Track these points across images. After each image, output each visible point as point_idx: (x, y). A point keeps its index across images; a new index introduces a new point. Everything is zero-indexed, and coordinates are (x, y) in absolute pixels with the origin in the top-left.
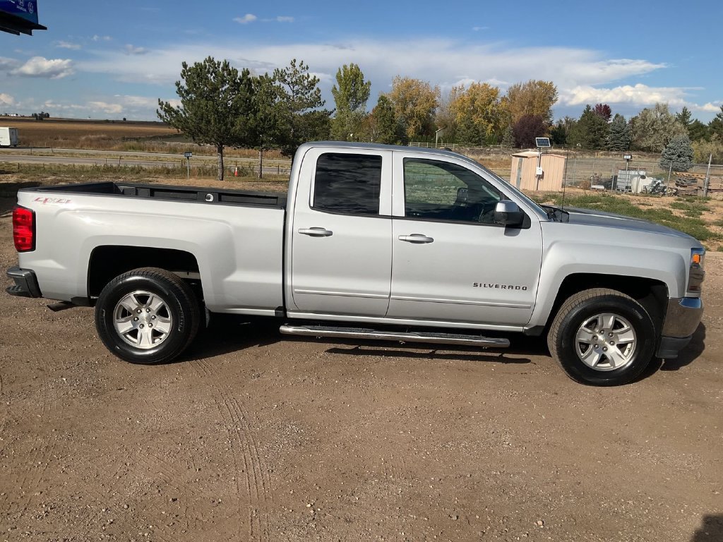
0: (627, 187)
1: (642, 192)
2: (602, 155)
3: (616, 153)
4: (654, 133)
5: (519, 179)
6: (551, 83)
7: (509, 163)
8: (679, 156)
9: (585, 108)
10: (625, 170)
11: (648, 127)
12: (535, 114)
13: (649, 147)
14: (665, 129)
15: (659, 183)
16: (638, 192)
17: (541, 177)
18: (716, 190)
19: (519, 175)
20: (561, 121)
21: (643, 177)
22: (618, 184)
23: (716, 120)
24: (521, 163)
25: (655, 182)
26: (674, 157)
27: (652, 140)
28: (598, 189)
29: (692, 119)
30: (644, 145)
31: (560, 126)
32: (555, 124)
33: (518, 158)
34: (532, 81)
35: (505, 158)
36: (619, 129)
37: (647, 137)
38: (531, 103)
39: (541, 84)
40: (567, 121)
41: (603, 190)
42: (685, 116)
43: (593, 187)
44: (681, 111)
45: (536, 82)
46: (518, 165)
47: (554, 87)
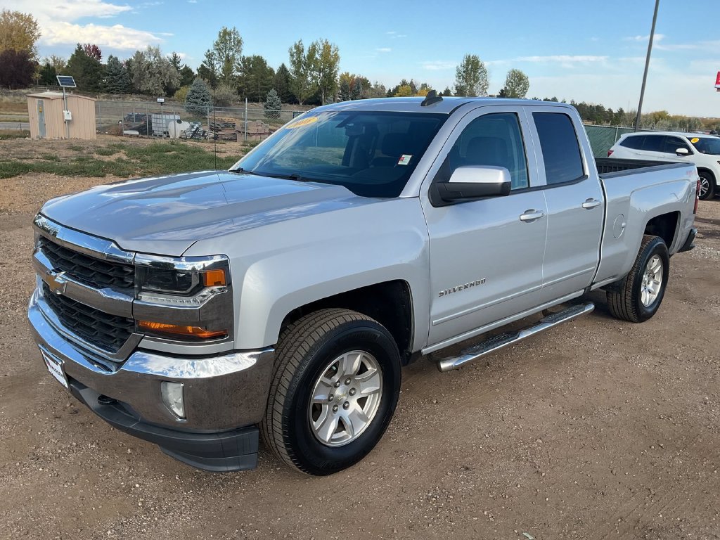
0: (165, 133)
1: (180, 137)
2: (104, 98)
3: (117, 96)
4: (151, 77)
5: (42, 126)
6: (30, 15)
7: (24, 107)
8: (203, 100)
9: (76, 47)
10: (160, 114)
11: (144, 71)
12: (17, 50)
13: (149, 91)
14: (160, 73)
15: (198, 128)
16: (177, 137)
18: (254, 134)
19: (41, 119)
20: (47, 59)
21: (179, 121)
22: (153, 129)
23: (202, 65)
24: (41, 105)
25: (193, 127)
26: (199, 101)
27: (151, 83)
28: (132, 135)
29: (182, 65)
30: (143, 88)
31: (48, 65)
32: (42, 63)
33: (37, 100)
34: (7, 12)
36: (115, 71)
37: (145, 80)
38: (9, 36)
39: (17, 15)
40: (54, 61)
41: (138, 136)
42: (175, 60)
43: (125, 132)
44: (171, 56)
45: (11, 13)
46: (39, 108)
47: (34, 20)
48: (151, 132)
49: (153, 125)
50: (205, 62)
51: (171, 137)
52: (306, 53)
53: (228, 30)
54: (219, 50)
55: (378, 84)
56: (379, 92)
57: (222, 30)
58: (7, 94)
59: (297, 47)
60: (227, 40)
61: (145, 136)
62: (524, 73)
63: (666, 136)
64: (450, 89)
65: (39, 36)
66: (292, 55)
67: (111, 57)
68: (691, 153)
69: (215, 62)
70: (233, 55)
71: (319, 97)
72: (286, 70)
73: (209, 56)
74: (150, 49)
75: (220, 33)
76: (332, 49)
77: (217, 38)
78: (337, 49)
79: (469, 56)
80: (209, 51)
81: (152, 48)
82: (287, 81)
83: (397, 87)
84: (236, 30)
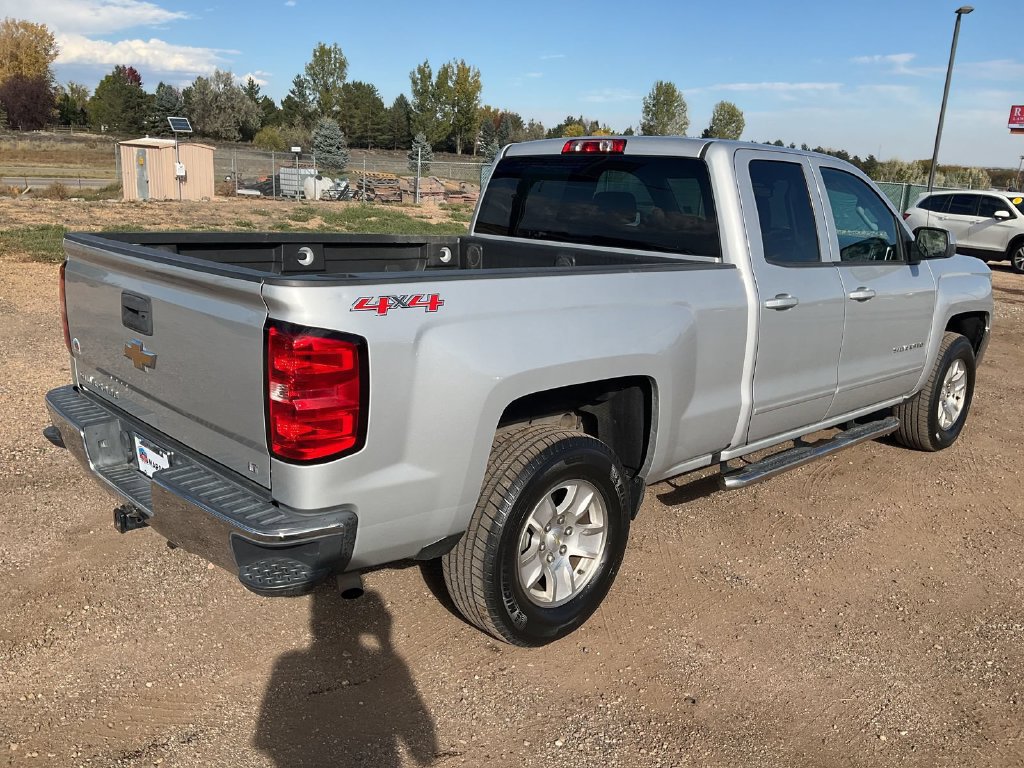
4: (220, 113)
5: (143, 184)
6: (43, 26)
10: (292, 167)
11: (210, 104)
12: (26, 75)
14: (233, 108)
17: (182, 179)
19: (141, 175)
21: (319, 178)
24: (142, 157)
25: (339, 184)
27: (219, 122)
28: (249, 196)
29: (261, 95)
30: (208, 129)
33: (135, 149)
35: (108, 148)
36: (169, 106)
39: (25, 26)
40: (72, 89)
41: (258, 197)
42: (252, 89)
43: (239, 191)
44: (246, 84)
45: (17, 22)
46: (138, 160)
47: (49, 33)
48: (279, 191)
49: (282, 182)
50: (293, 92)
51: (308, 198)
52: (434, 79)
53: (327, 47)
54: (314, 75)
55: (534, 122)
56: (536, 133)
57: (317, 47)
58: (21, 138)
59: (421, 71)
60: (326, 61)
61: (270, 197)
62: (737, 107)
63: (980, 196)
64: (633, 130)
65: (56, 55)
66: (414, 82)
67: (161, 85)
68: (1013, 216)
69: (308, 92)
70: (334, 82)
71: (452, 141)
72: (407, 104)
73: (299, 84)
74: (218, 75)
75: (315, 51)
76: (471, 74)
77: (310, 59)
78: (478, 74)
79: (661, 84)
80: (299, 76)
81: (221, 72)
82: (409, 119)
83: (560, 127)
84: (338, 47)
